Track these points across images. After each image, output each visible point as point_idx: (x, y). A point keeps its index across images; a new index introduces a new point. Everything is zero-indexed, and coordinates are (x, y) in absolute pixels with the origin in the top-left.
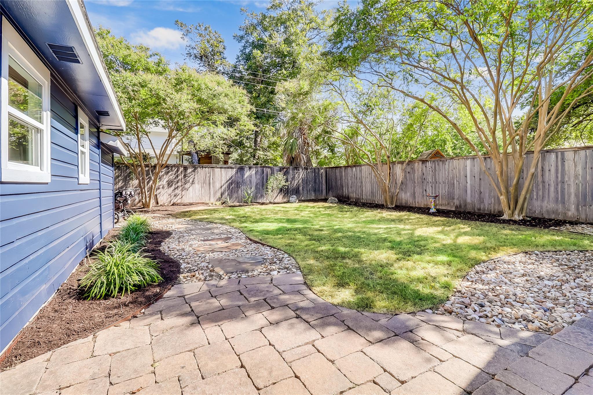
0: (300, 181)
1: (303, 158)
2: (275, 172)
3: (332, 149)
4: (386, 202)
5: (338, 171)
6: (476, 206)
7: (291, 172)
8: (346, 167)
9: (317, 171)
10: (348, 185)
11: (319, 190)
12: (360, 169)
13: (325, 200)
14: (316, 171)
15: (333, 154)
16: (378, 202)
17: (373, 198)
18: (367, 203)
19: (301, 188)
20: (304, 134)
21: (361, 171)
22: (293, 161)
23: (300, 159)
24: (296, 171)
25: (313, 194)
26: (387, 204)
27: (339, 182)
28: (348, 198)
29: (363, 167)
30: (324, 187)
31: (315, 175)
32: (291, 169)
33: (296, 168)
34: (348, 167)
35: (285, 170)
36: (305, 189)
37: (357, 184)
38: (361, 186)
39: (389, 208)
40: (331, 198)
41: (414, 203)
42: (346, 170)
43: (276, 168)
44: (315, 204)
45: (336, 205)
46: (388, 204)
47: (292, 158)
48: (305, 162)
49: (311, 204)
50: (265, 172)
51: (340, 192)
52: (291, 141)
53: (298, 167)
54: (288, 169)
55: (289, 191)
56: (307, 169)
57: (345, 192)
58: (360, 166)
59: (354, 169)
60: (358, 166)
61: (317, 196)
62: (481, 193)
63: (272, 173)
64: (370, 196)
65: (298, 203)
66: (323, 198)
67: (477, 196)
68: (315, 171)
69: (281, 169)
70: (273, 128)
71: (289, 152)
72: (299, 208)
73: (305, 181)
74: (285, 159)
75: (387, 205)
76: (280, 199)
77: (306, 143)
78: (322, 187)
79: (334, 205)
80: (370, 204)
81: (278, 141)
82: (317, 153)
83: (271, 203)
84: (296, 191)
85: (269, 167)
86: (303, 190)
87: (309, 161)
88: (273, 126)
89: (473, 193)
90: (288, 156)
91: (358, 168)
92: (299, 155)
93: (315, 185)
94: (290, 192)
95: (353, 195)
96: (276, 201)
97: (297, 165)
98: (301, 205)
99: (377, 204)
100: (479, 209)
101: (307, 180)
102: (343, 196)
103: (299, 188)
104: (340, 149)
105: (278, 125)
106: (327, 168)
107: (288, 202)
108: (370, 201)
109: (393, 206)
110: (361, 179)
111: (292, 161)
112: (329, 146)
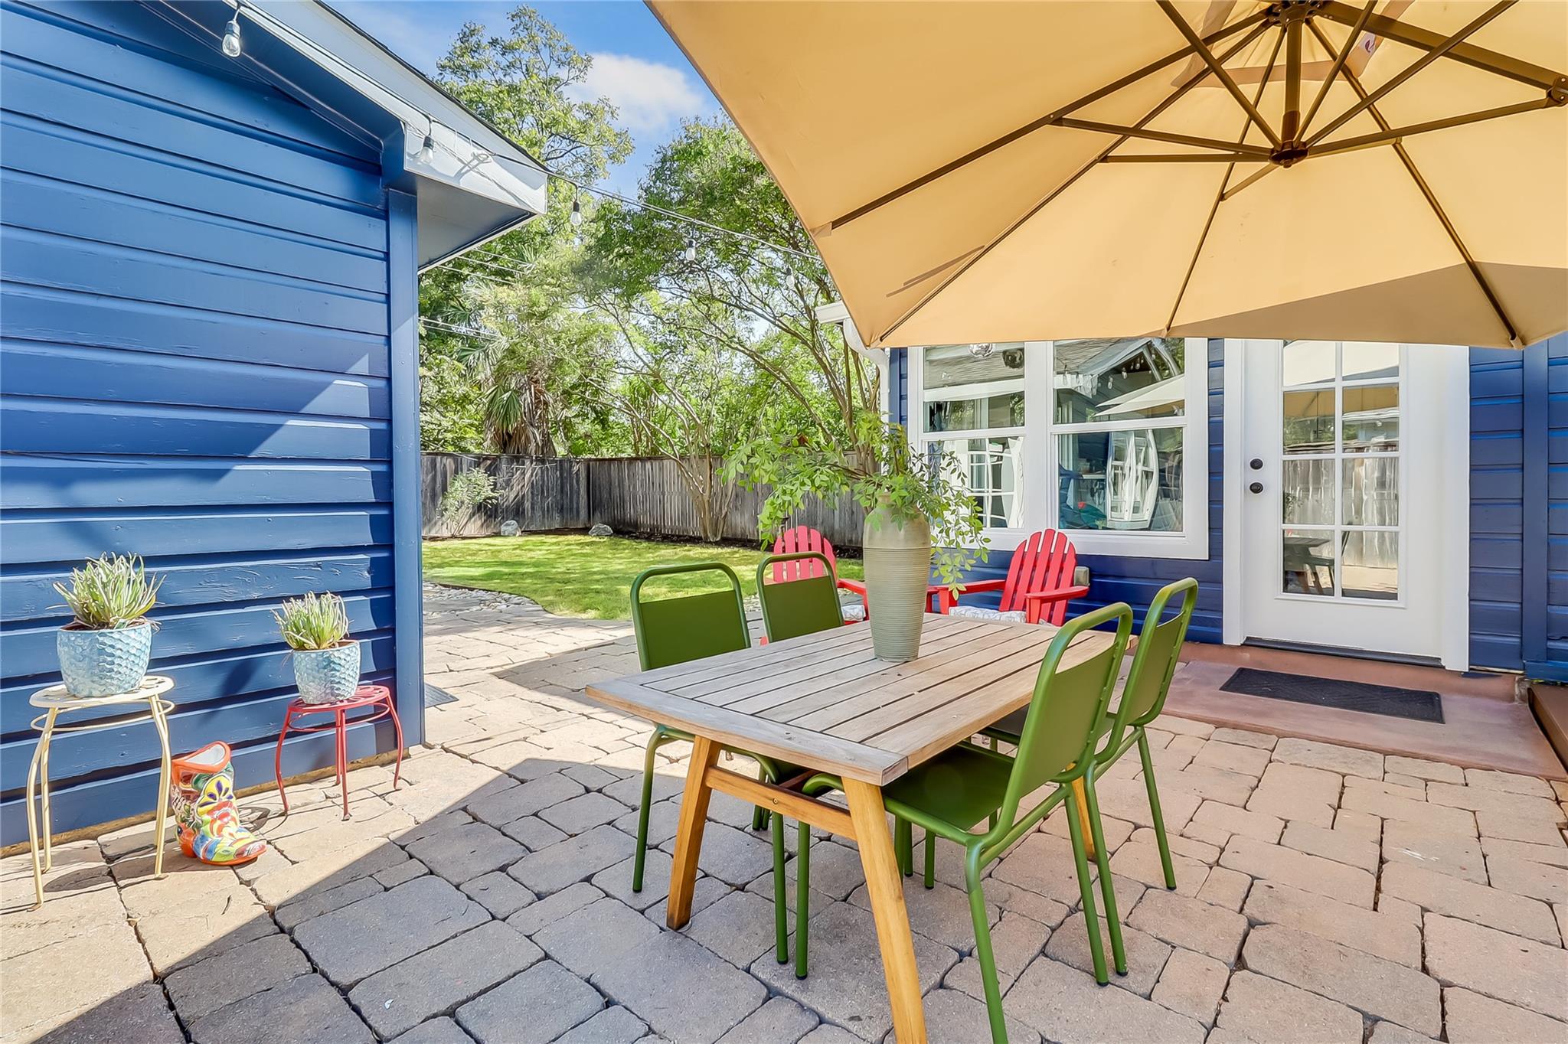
0: (526, 490)
1: (535, 438)
2: (465, 467)
3: (602, 419)
4: (705, 531)
5: (614, 467)
6: (847, 535)
7: (504, 466)
8: (631, 460)
9: (566, 465)
10: (635, 498)
11: (571, 509)
12: (659, 464)
13: (585, 531)
14: (563, 464)
15: (603, 428)
16: (693, 533)
17: (684, 524)
18: (673, 536)
19: (527, 505)
20: (536, 382)
21: (661, 469)
22: (509, 441)
23: (527, 438)
24: (515, 466)
25: (557, 517)
26: (707, 535)
27: (616, 492)
28: (636, 525)
29: (665, 462)
30: (583, 502)
31: (561, 474)
32: (504, 461)
33: (517, 459)
34: (636, 459)
35: (489, 462)
36: (537, 507)
37: (653, 497)
38: (662, 502)
39: (710, 543)
40: (598, 526)
41: (756, 533)
42: (632, 467)
43: (467, 459)
44: (562, 538)
45: (606, 539)
46: (709, 535)
47: (508, 433)
48: (537, 444)
49: (551, 539)
50: (438, 465)
51: (617, 513)
52: (506, 396)
53: (522, 457)
54: (496, 459)
55: (500, 511)
56: (543, 461)
57: (630, 513)
58: (661, 458)
59: (648, 465)
60: (656, 459)
61: (567, 523)
62: (853, 513)
63: (456, 468)
64: (679, 521)
65: (520, 536)
66: (581, 527)
67: (847, 519)
68: (561, 466)
69: (479, 460)
70: (460, 365)
71: (499, 421)
72: (523, 545)
73: (538, 489)
74: (490, 436)
75: (707, 537)
76: (474, 527)
77: (540, 402)
78: (578, 503)
79: (602, 540)
80: (679, 536)
81: (472, 394)
82: (567, 426)
83: (453, 537)
84: (517, 512)
85: (449, 455)
86: (533, 508)
87: (547, 443)
88: (459, 360)
89: (843, 514)
90: (497, 431)
91: (656, 464)
92: (524, 429)
93: (562, 498)
94: (502, 512)
95: (646, 520)
96: (466, 533)
97: (518, 452)
98: (528, 541)
99: (691, 537)
100: (851, 541)
101: (542, 486)
102: (624, 522)
103: (523, 503)
104: (620, 419)
105: (471, 357)
106: (590, 460)
107: (497, 535)
108: (679, 532)
109: (718, 539)
110: (662, 485)
111: (506, 441)
112: (596, 412)
